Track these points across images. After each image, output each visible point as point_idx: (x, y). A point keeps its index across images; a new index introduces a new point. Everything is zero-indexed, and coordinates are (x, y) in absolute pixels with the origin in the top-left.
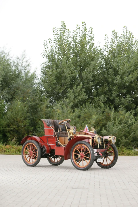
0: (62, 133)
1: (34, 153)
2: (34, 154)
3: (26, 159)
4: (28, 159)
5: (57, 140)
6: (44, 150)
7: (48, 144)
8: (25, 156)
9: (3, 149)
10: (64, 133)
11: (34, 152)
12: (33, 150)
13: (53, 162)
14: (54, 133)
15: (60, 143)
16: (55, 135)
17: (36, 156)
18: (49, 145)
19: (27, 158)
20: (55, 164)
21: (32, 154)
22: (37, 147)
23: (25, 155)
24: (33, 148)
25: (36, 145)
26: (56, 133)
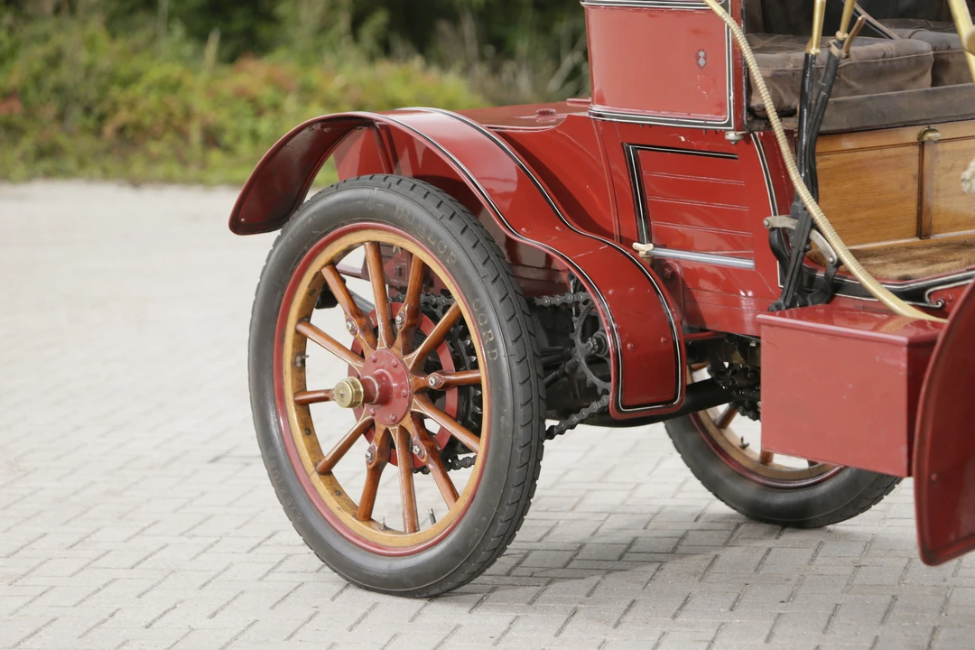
0: (876, 72)
1: (433, 380)
2: (433, 396)
3: (326, 472)
4: (352, 471)
5: (787, 198)
6: (582, 349)
7: (643, 248)
8: (308, 429)
9: (188, 114)
10: (917, 61)
11: (429, 364)
12: (414, 335)
13: (742, 473)
14: (742, 71)
15: (832, 245)
16: (758, 115)
17: (464, 437)
18: (658, 264)
19: (328, 449)
20: (781, 499)
21: (399, 405)
22: (471, 295)
23: (303, 406)
24: (415, 314)
25: (455, 270)
26: (774, 80)
